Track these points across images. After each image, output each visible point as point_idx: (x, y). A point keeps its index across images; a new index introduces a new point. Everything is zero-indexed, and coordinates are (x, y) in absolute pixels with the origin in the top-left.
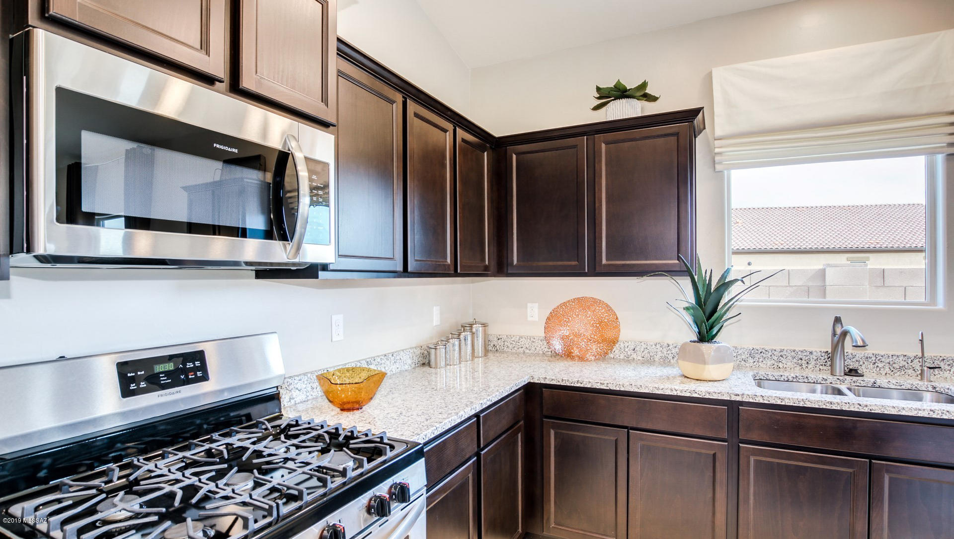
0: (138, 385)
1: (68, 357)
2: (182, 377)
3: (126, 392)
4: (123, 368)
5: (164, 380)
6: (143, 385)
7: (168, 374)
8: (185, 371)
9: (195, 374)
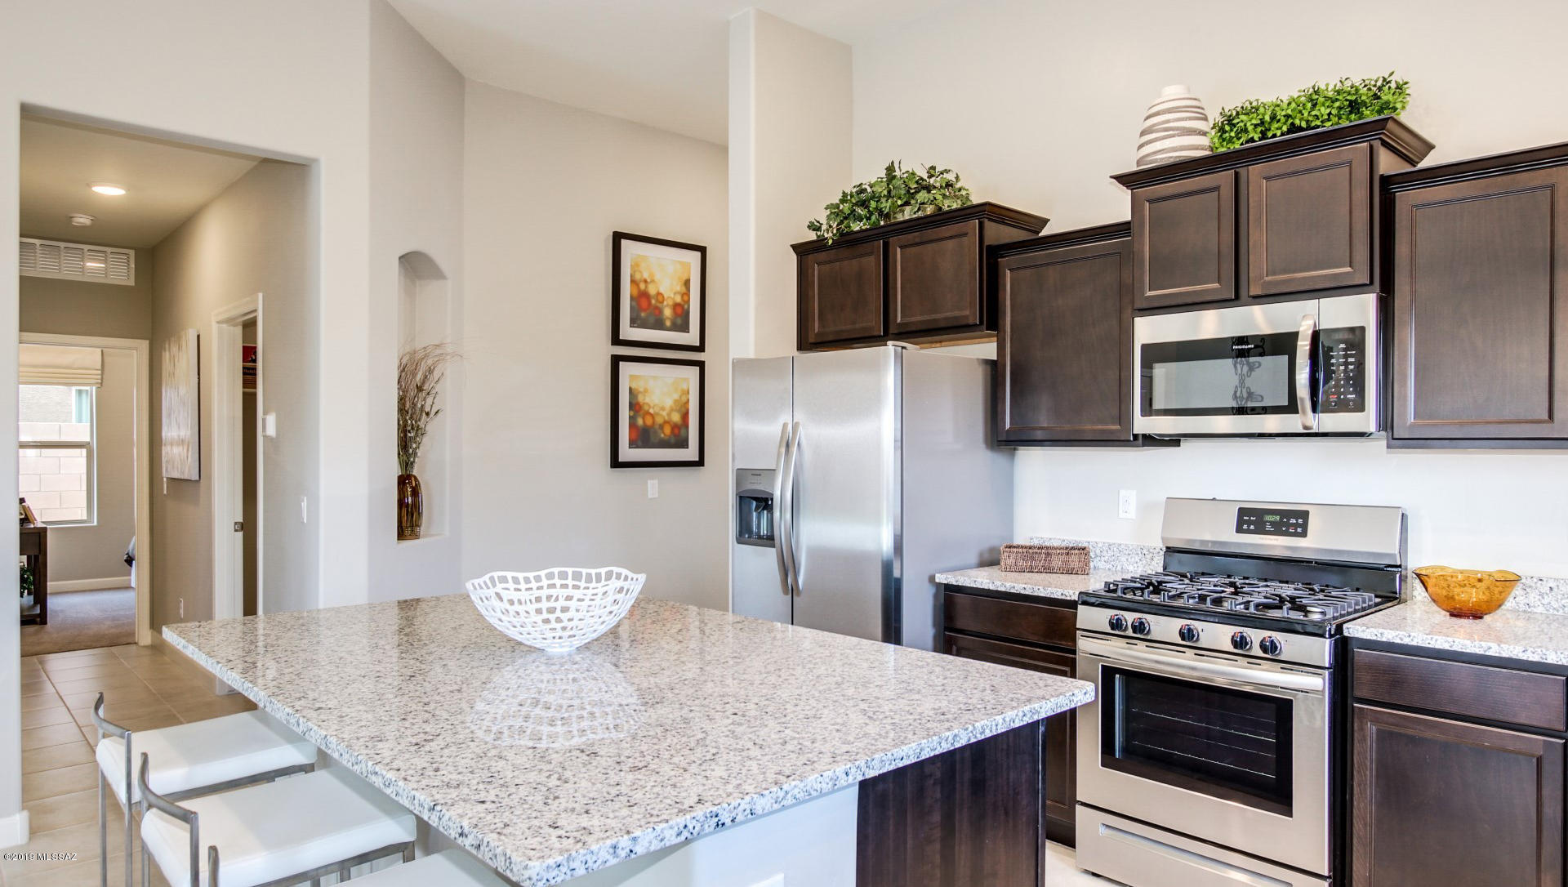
0: (1249, 526)
1: (1218, 498)
2: (1284, 529)
3: (1239, 530)
4: (1242, 512)
5: (1268, 527)
6: (1252, 527)
7: (1273, 524)
8: (1289, 525)
9: (1296, 529)
